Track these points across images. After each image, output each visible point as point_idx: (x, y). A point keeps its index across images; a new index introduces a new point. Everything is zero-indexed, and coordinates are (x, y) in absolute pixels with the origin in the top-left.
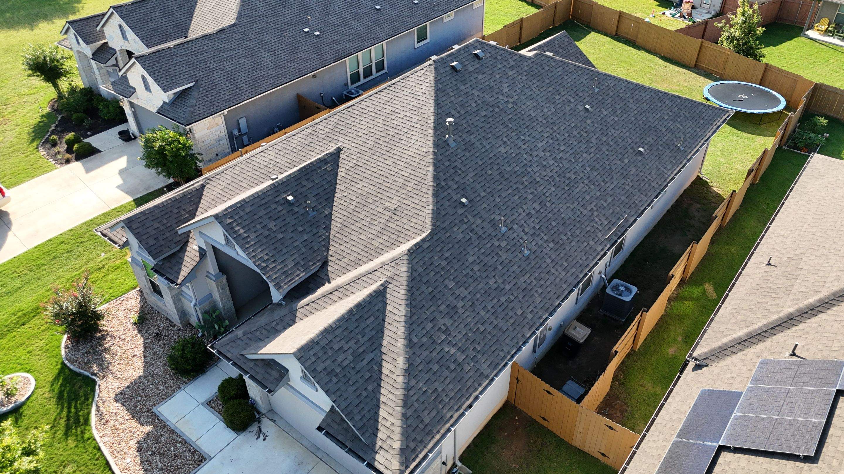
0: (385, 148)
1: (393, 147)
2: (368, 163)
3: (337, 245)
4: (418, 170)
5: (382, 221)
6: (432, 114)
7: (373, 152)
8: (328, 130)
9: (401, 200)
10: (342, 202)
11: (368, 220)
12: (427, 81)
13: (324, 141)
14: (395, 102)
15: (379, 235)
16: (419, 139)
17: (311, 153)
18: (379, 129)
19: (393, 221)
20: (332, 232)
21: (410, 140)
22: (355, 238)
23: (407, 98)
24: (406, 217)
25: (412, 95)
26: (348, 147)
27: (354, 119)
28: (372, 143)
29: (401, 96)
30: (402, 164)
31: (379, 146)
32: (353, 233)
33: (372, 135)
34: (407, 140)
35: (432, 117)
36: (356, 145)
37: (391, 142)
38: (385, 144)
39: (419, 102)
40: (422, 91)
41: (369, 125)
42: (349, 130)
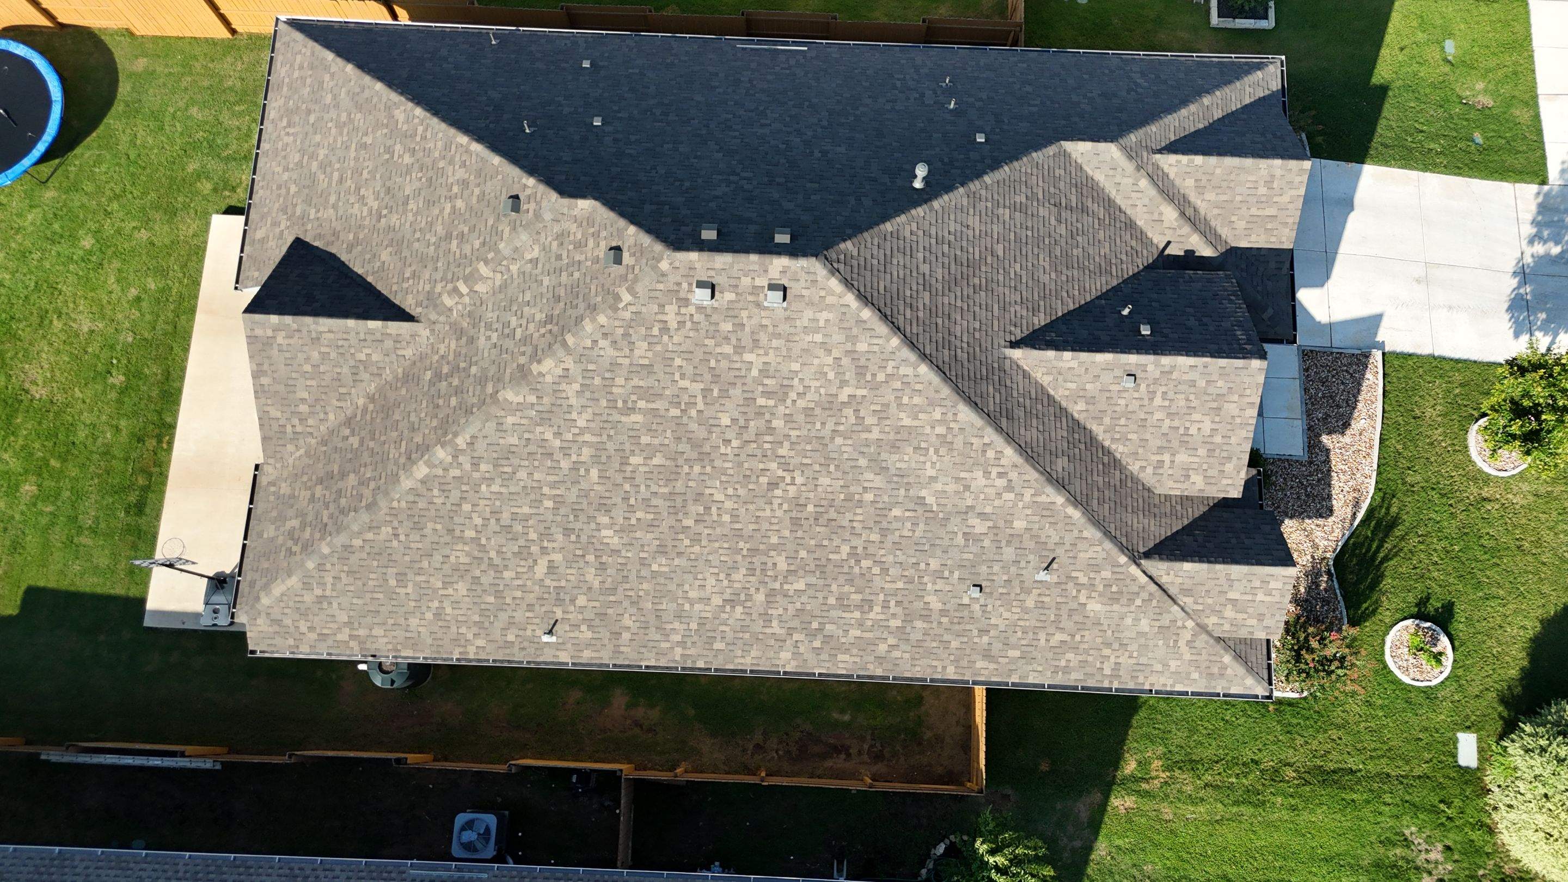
0: (983, 269)
1: (977, 257)
2: (1013, 285)
3: (1124, 266)
4: (996, 197)
5: (1074, 217)
6: (908, 214)
8: (991, 390)
9: (1041, 204)
10: (1076, 293)
11: (1079, 239)
12: (855, 253)
13: (1009, 383)
14: (908, 293)
15: (1091, 213)
16: (952, 217)
17: (1033, 396)
18: (959, 294)
19: (1068, 202)
20: (1115, 283)
21: (959, 234)
22: (1107, 245)
23: (895, 273)
24: (1057, 185)
25: (888, 266)
26: (1001, 333)
27: (959, 351)
28: (983, 294)
29: (895, 286)
30: (995, 227)
31: (984, 281)
32: (1102, 253)
33: (971, 303)
34: (959, 239)
35: (913, 212)
36: (996, 323)
37: (971, 264)
38: (977, 271)
39: (895, 248)
40: (875, 252)
41: (959, 318)
42: (977, 349)
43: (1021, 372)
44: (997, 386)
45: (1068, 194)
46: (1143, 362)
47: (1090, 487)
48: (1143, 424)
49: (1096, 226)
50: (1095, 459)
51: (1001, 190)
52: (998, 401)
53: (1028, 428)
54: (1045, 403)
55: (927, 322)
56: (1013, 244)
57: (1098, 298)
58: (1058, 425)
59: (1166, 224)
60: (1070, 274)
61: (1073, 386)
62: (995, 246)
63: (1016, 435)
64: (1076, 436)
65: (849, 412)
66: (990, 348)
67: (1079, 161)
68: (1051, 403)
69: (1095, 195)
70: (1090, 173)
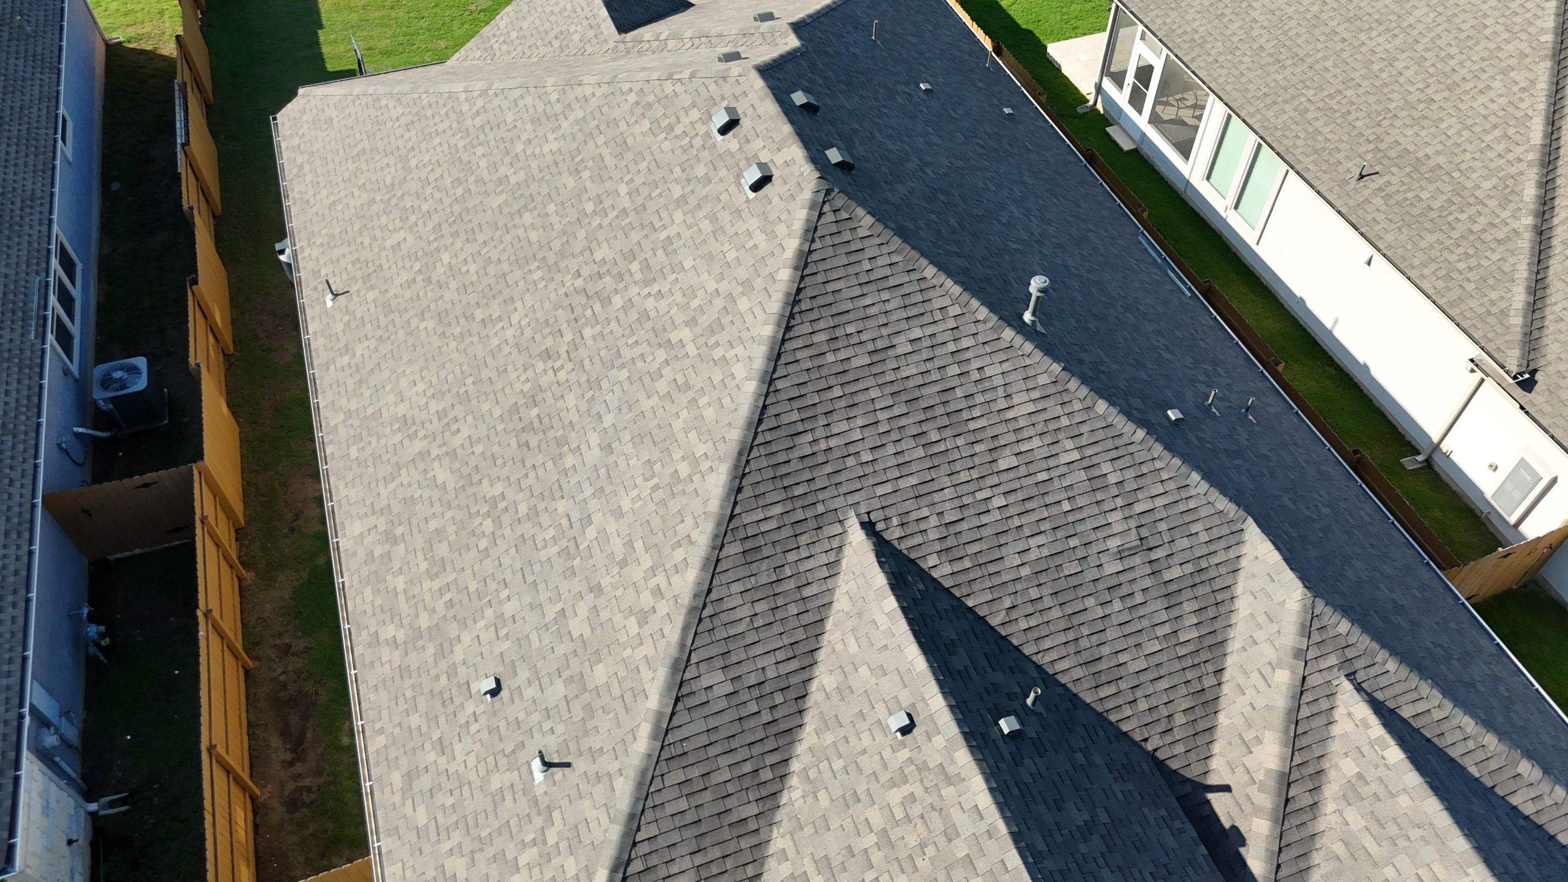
0: (960, 441)
1: (973, 425)
2: (967, 500)
3: (1128, 712)
4: (1085, 428)
5: (1147, 583)
6: (966, 296)
7: (945, 469)
8: (777, 510)
9: (1127, 512)
10: (1023, 625)
11: (1117, 605)
12: (862, 233)
13: (803, 540)
14: (851, 329)
15: (1175, 612)
16: (1006, 367)
17: (807, 592)
18: (896, 411)
19: (1163, 564)
20: (1088, 698)
21: (987, 385)
22: (1141, 664)
23: (868, 301)
24: (1177, 534)
25: (873, 287)
26: (876, 504)
27: (809, 437)
28: (920, 452)
29: (849, 306)
30: (1036, 442)
31: (941, 447)
32: (1122, 658)
33: (895, 436)
34: (980, 387)
35: (975, 303)
36: (888, 488)
37: (955, 419)
38: (948, 433)
39: (906, 290)
40: (881, 261)
41: (860, 422)
42: (829, 469)
43: (832, 557)
44: (788, 519)
45: (1176, 560)
46: (940, 723)
47: (702, 755)
48: (850, 799)
49: (1160, 631)
50: (757, 750)
51: (1100, 435)
52: (765, 527)
53: (748, 597)
54: (806, 619)
55: (825, 372)
56: (1030, 481)
57: (1039, 668)
58: (780, 656)
59: (1249, 761)
60: (1048, 602)
61: (853, 647)
62: (1007, 451)
63: (723, 578)
64: (779, 698)
65: (661, 355)
66: (843, 489)
67: (1244, 563)
68: (812, 631)
69: (1211, 613)
70: (1239, 590)
